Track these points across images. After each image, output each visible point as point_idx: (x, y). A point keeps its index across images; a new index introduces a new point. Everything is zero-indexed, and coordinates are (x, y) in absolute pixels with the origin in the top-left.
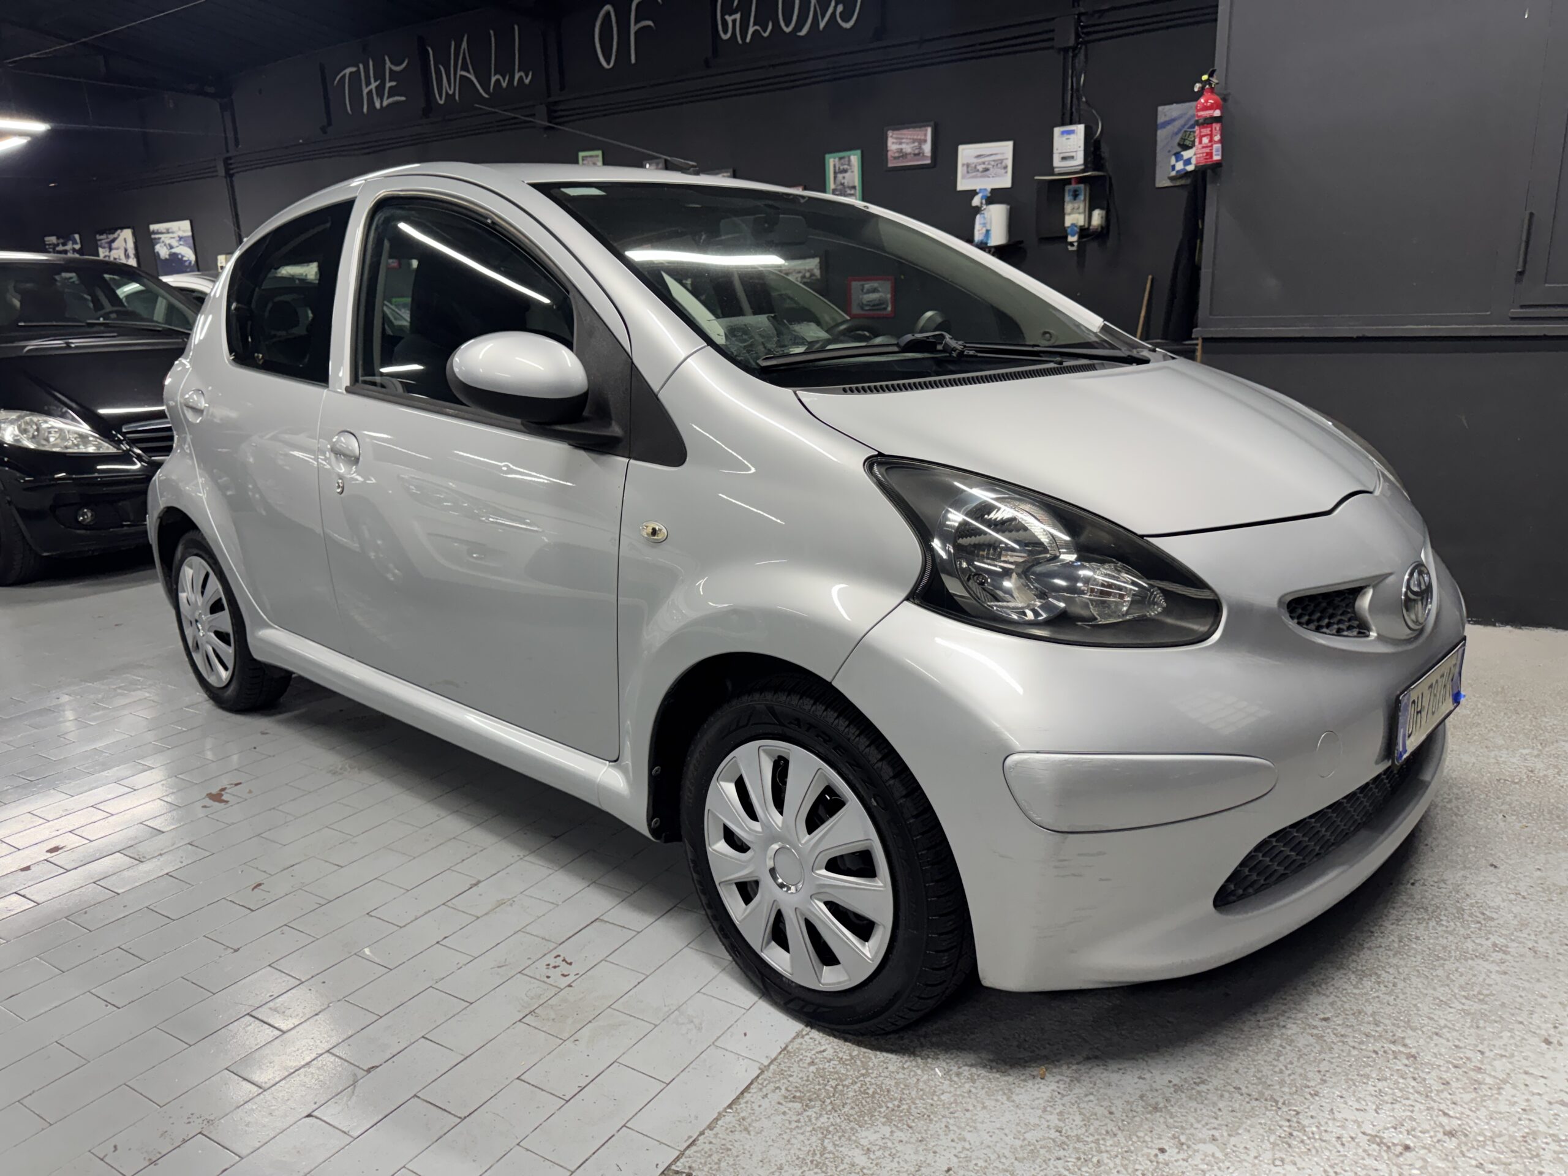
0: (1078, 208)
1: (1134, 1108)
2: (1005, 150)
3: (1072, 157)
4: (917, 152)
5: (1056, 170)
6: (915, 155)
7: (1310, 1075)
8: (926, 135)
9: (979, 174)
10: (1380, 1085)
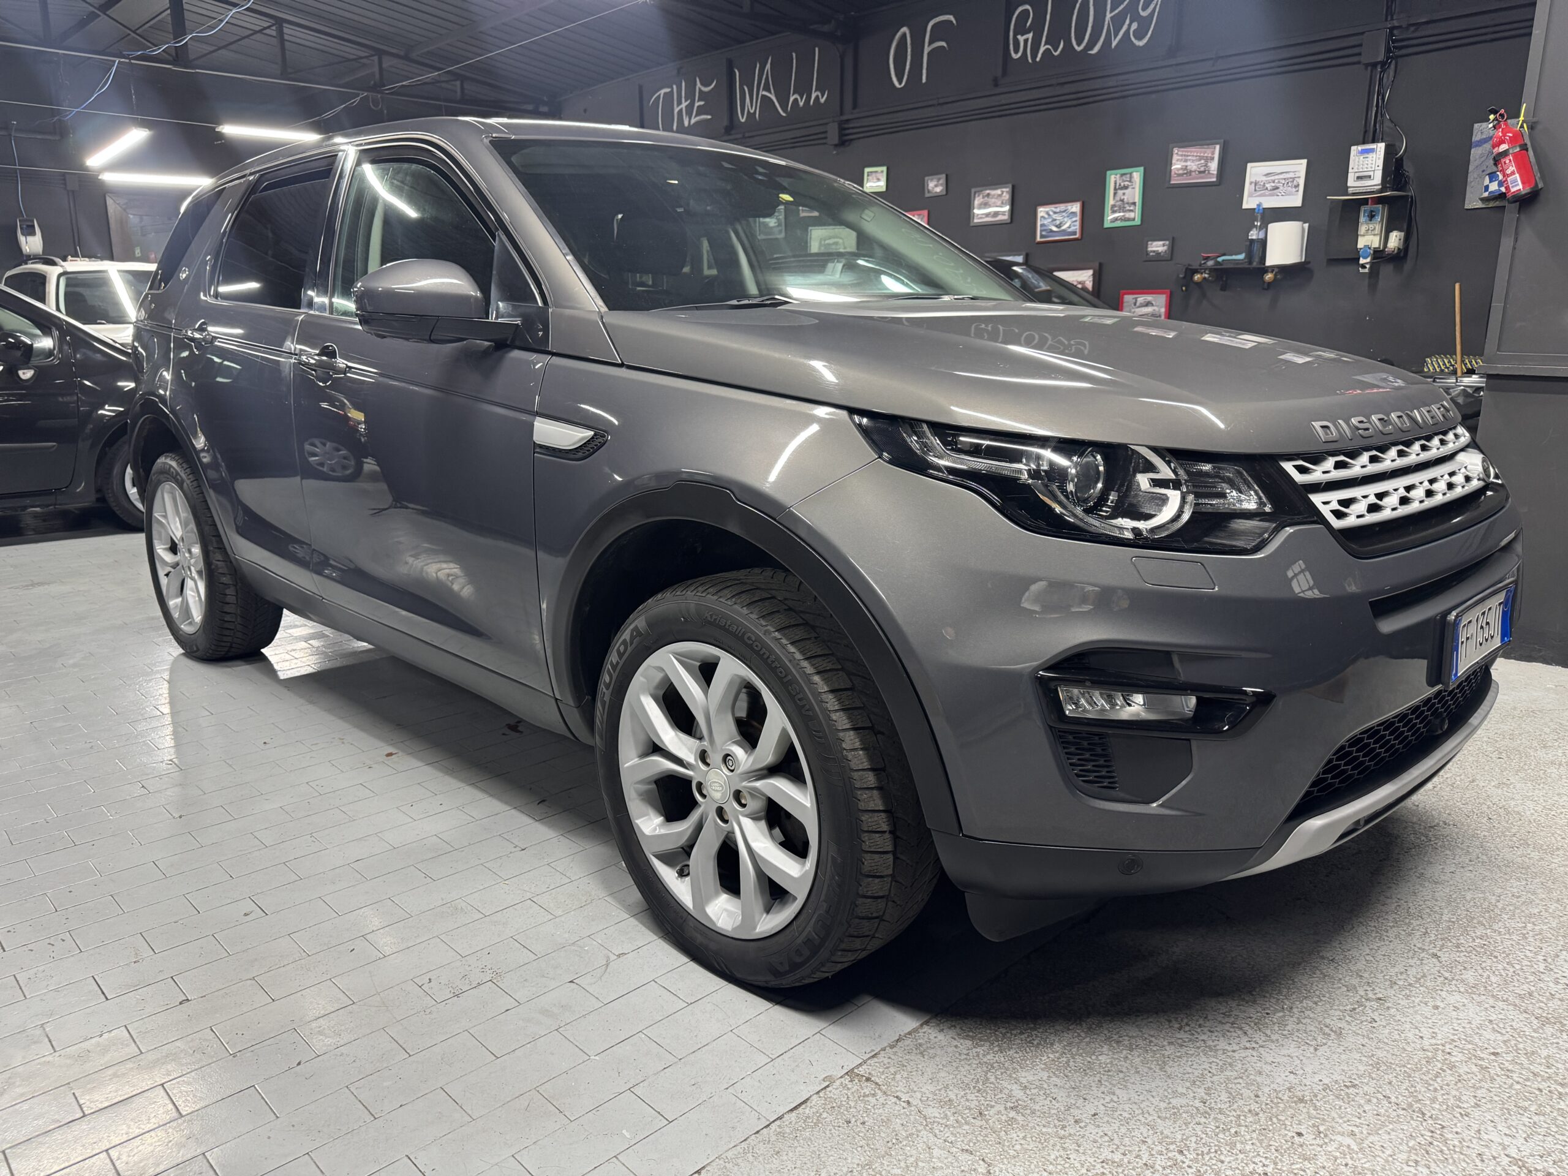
0: (1375, 229)
1: (1280, 1095)
2: (1298, 168)
3: (1370, 177)
4: (1202, 169)
5: (1350, 190)
6: (1200, 172)
7: (1464, 1098)
8: (1213, 153)
9: (1267, 192)
10: (1536, 1118)
